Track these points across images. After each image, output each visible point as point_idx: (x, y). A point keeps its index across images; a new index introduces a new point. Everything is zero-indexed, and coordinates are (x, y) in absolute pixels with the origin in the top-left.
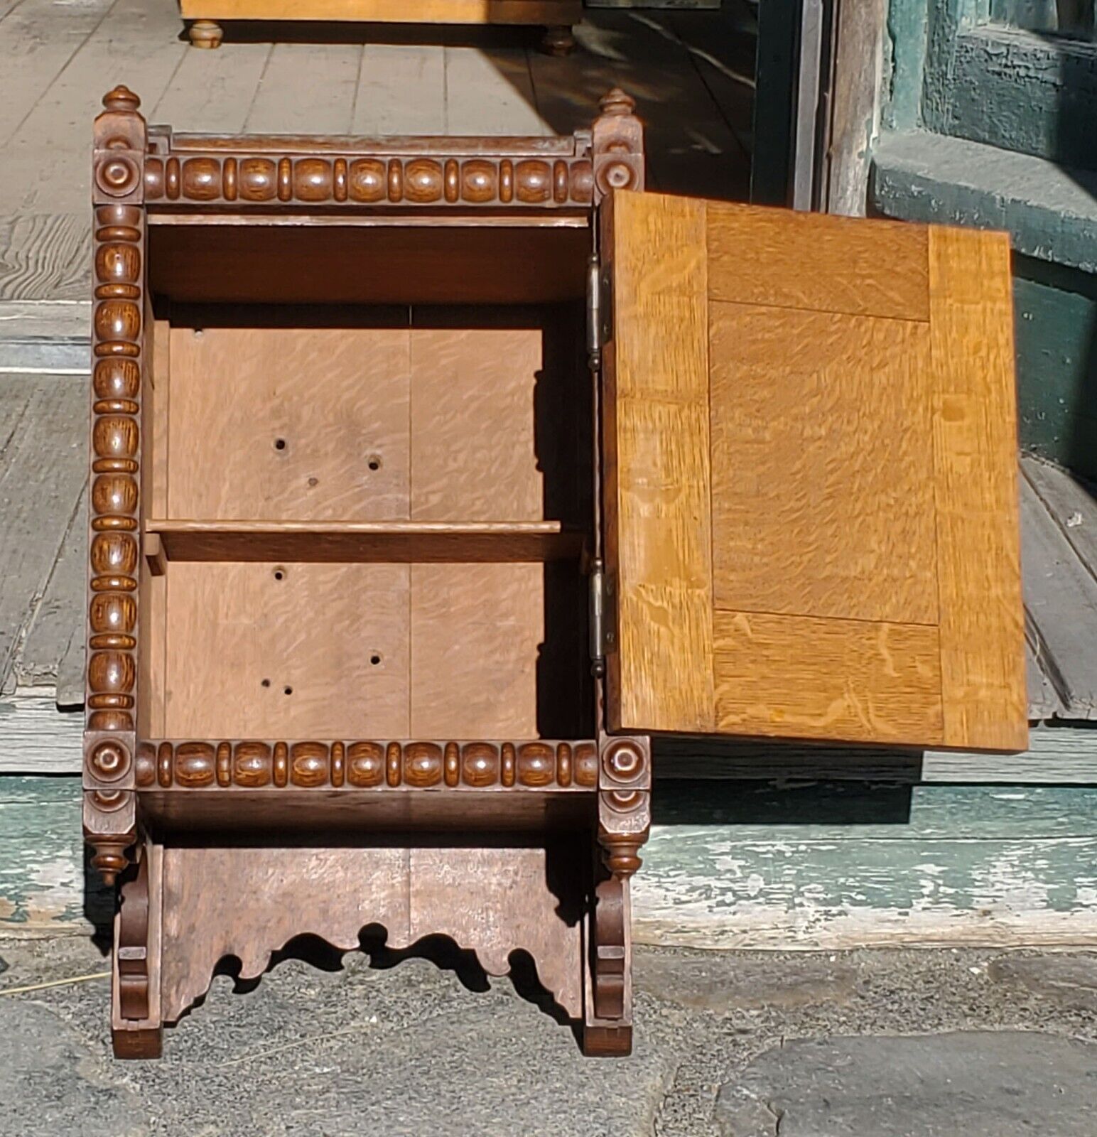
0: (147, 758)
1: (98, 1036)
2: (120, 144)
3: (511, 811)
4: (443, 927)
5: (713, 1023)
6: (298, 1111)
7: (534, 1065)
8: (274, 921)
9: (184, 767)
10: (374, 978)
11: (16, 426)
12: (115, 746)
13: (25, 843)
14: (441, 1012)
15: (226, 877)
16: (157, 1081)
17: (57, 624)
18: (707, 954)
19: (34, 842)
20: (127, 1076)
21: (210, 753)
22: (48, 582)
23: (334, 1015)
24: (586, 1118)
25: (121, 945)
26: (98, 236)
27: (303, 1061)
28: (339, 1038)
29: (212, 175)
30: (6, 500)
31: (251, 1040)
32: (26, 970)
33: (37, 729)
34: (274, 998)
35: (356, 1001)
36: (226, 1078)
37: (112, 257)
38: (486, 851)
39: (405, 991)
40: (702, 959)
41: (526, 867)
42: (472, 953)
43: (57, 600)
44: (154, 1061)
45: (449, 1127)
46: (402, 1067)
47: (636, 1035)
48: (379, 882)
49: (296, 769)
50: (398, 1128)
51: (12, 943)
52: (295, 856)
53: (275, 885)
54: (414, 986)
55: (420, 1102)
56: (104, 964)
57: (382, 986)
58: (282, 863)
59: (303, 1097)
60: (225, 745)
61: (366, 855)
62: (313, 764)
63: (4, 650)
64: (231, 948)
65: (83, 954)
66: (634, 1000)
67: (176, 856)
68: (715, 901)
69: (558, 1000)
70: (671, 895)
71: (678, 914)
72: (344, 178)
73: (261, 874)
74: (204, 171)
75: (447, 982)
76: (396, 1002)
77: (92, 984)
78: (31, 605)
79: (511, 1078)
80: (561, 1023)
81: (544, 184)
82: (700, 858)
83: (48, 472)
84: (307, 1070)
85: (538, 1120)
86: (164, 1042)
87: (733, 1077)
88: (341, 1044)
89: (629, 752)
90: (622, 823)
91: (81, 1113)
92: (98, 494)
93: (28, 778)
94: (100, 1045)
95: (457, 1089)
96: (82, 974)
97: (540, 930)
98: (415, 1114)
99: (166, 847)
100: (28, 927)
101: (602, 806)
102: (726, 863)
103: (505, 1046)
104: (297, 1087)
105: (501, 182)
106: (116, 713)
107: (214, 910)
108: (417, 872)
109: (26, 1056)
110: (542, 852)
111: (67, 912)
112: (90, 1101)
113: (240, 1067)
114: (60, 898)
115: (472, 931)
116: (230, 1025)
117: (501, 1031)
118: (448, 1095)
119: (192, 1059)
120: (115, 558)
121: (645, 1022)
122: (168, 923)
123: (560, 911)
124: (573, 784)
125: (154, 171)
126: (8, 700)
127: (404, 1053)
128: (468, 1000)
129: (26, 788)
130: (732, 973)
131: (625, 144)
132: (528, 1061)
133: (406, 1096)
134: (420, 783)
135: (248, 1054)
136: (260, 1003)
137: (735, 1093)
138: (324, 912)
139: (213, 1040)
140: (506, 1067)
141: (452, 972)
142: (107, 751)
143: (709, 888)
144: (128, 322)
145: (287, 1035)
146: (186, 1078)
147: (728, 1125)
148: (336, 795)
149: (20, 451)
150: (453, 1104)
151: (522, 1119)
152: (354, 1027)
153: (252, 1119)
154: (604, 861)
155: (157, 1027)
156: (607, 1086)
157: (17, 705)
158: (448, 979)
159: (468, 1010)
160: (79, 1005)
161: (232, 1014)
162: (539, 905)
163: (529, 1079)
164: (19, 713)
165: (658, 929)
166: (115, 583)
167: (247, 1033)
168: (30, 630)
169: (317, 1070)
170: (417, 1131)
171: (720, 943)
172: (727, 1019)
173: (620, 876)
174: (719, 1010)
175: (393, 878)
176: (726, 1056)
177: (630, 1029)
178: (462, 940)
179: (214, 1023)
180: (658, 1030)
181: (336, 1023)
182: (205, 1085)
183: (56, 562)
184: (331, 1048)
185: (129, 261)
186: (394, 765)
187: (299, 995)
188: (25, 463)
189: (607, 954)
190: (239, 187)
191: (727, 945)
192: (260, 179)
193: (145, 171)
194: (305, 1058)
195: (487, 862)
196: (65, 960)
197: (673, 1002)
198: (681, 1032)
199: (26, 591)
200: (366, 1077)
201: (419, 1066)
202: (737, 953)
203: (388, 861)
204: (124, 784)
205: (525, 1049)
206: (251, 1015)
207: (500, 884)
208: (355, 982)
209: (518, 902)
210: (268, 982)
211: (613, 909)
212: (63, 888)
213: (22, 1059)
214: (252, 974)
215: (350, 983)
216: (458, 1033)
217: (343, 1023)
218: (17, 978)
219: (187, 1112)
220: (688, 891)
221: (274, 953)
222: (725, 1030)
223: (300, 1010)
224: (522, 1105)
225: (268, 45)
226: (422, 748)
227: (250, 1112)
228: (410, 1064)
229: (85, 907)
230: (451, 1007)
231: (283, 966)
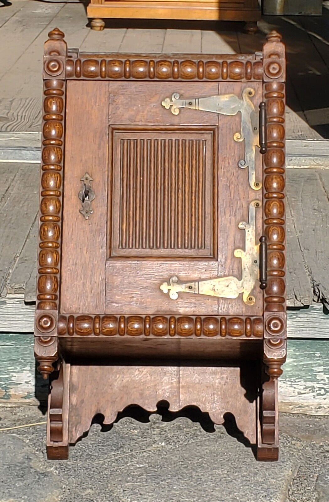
0: (63, 322)
1: (40, 450)
2: (55, 53)
3: (224, 350)
4: (194, 402)
5: (315, 448)
6: (129, 484)
7: (235, 465)
8: (119, 398)
9: (79, 327)
10: (163, 426)
11: (10, 184)
12: (49, 317)
13: (10, 364)
14: (193, 441)
15: (98, 378)
16: (66, 469)
17: (26, 267)
18: (313, 418)
19: (13, 364)
20: (53, 467)
21: (90, 320)
22: (22, 249)
23: (145, 442)
24: (258, 488)
25: (51, 408)
26: (45, 93)
27: (131, 462)
28: (147, 452)
29: (95, 67)
30: (5, 215)
31: (109, 452)
32: (9, 421)
33: (16, 313)
34: (119, 434)
35: (155, 436)
36: (97, 468)
37: (51, 102)
38: (214, 368)
39: (177, 432)
40: (310, 419)
41: (231, 376)
42: (207, 414)
43: (26, 257)
44: (65, 461)
45: (196, 491)
46: (175, 465)
47: (280, 453)
48: (166, 382)
49: (129, 328)
50: (173, 492)
51: (3, 409)
52: (129, 370)
53: (120, 382)
54: (181, 429)
55: (183, 480)
56: (44, 418)
57: (167, 429)
58: (123, 373)
59: (131, 477)
60: (98, 317)
61: (160, 370)
62: (136, 326)
63: (1, 278)
64: (99, 410)
65: (34, 414)
66: (280, 437)
67: (76, 369)
68: (316, 393)
69: (246, 435)
70: (297, 390)
71: (300, 399)
72: (154, 68)
73: (113, 377)
74: (92, 65)
75: (196, 428)
76: (173, 436)
77: (38, 427)
78: (14, 259)
79: (224, 470)
80: (246, 446)
81: (241, 71)
82: (310, 374)
83: (24, 203)
84: (133, 466)
85: (236, 489)
86: (69, 452)
87: (324, 471)
88: (148, 454)
89: (277, 321)
90: (274, 354)
91: (32, 483)
92: (43, 206)
93: (11, 334)
94: (41, 454)
95: (200, 474)
96: (34, 423)
97: (238, 404)
98: (181, 486)
99: (71, 365)
100: (10, 401)
101: (265, 346)
102: (321, 376)
103: (222, 456)
104: (128, 473)
105: (222, 71)
106: (50, 302)
107: (93, 393)
108: (183, 377)
109: (8, 458)
110: (238, 369)
111: (28, 395)
112: (36, 478)
113: (103, 464)
114: (25, 389)
115: (207, 404)
116: (99, 445)
117: (220, 450)
118: (196, 477)
119: (82, 460)
120: (50, 234)
121: (284, 447)
122: (72, 399)
123: (246, 396)
124: (252, 336)
125: (69, 65)
126: (3, 300)
127: (176, 459)
128: (205, 436)
129: (10, 339)
130: (324, 426)
131: (278, 55)
132: (232, 463)
133: (177, 477)
134: (184, 335)
135: (107, 458)
136: (112, 436)
137: (325, 478)
138: (141, 394)
139: (91, 452)
140: (222, 465)
141: (198, 423)
142: (45, 319)
143: (313, 387)
144: (57, 130)
145: (125, 450)
146: (79, 468)
147: (321, 493)
148: (146, 340)
149: (12, 195)
150: (198, 481)
151: (229, 488)
152: (154, 447)
153: (108, 487)
154: (266, 372)
155: (67, 445)
156: (267, 474)
157: (7, 302)
158: (197, 427)
159: (205, 440)
160: (32, 436)
161: (100, 441)
162: (237, 393)
163: (232, 471)
164: (8, 306)
165: (290, 406)
166: (50, 245)
167: (106, 449)
168: (13, 270)
169: (138, 466)
170: (182, 493)
171: (319, 412)
172: (321, 446)
173: (273, 377)
174: (318, 442)
175: (172, 380)
176: (321, 462)
177: (277, 449)
178: (202, 408)
179: (92, 444)
180: (290, 450)
181: (146, 445)
182: (88, 472)
183: (26, 241)
184: (144, 456)
185: (59, 104)
186: (173, 326)
187: (130, 433)
188: (14, 199)
189: (267, 415)
190: (107, 72)
191: (321, 413)
192: (117, 69)
193: (66, 65)
194: (132, 460)
195: (214, 373)
196: (26, 416)
197: (297, 438)
198: (300, 451)
199: (12, 253)
200: (159, 469)
201: (183, 465)
202: (326, 417)
203: (170, 372)
204: (53, 334)
205: (230, 458)
206: (109, 441)
207: (220, 383)
208: (155, 427)
209: (228, 391)
210: (117, 427)
211: (270, 394)
212: (26, 384)
213: (6, 459)
214: (109, 422)
215: (153, 428)
216: (200, 450)
217: (149, 445)
218: (5, 424)
219: (79, 483)
220: (304, 388)
221: (119, 413)
222: (320, 451)
223: (131, 439)
224: (228, 482)
225: (125, 29)
226: (185, 319)
227: (107, 484)
228: (179, 463)
229: (35, 392)
230: (197, 439)
231: (123, 420)
